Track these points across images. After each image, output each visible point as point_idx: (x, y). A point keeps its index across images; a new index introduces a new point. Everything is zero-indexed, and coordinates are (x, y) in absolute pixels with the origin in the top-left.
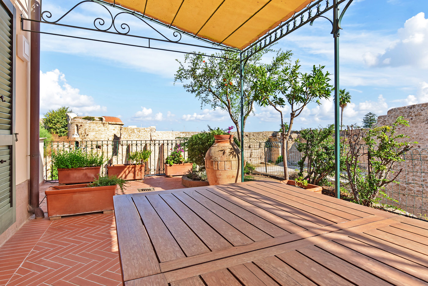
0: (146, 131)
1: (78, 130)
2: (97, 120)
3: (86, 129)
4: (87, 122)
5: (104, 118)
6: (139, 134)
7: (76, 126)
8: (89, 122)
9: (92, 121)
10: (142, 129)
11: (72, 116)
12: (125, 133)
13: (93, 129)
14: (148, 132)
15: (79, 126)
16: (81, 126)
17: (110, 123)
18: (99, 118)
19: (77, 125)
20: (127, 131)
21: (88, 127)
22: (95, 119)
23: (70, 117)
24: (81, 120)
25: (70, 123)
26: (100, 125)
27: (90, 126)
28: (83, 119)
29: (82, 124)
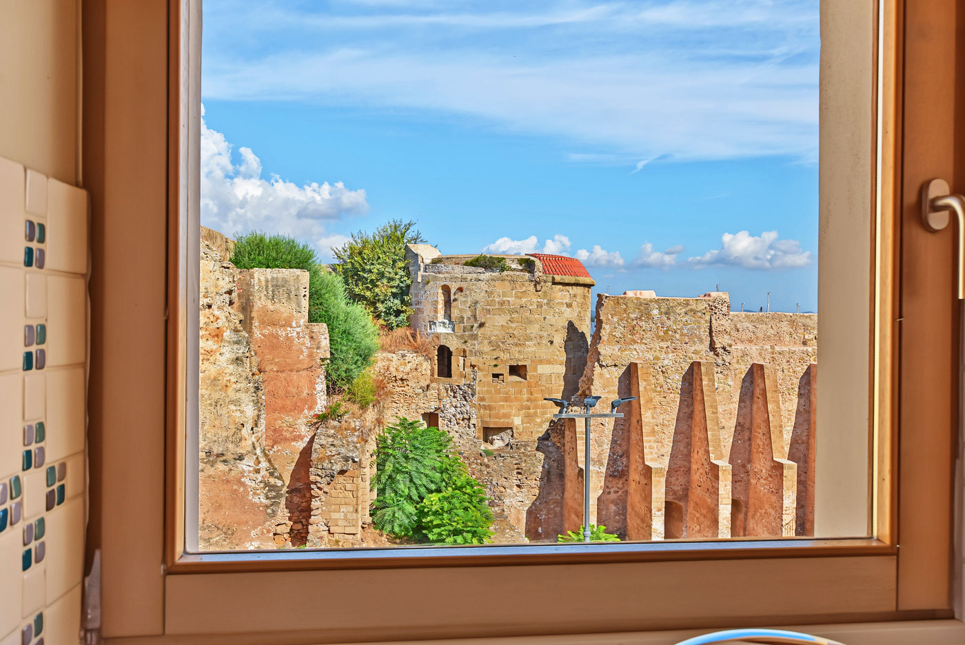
0: (691, 310)
1: (448, 303)
2: (514, 270)
3: (476, 303)
4: (482, 277)
5: (538, 264)
6: (669, 323)
7: (440, 291)
8: (488, 275)
9: (496, 274)
10: (679, 304)
11: (427, 253)
12: (615, 319)
13: (502, 303)
14: (699, 314)
15: (453, 291)
16: (460, 289)
17: (558, 278)
18: (521, 261)
19: (446, 290)
20: (625, 310)
21: (483, 294)
22: (508, 263)
23: (420, 259)
24: (458, 271)
25: (420, 280)
26: (524, 289)
27: (492, 293)
28: (466, 264)
29: (464, 285)
